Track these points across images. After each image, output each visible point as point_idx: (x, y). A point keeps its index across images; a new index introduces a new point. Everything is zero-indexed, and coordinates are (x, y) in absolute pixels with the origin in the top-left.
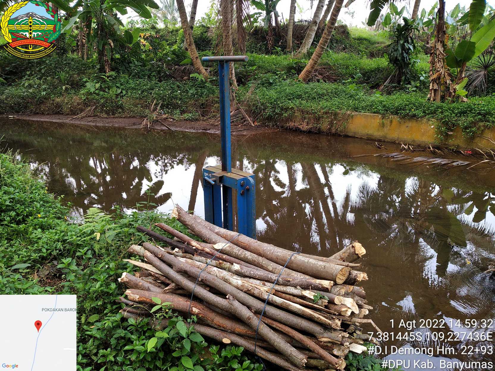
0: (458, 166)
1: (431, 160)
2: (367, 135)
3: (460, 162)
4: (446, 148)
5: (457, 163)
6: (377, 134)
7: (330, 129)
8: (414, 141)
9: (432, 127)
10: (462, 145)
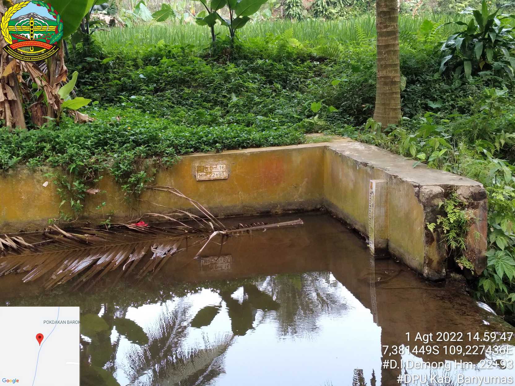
9: (45, 184)
10: (120, 212)
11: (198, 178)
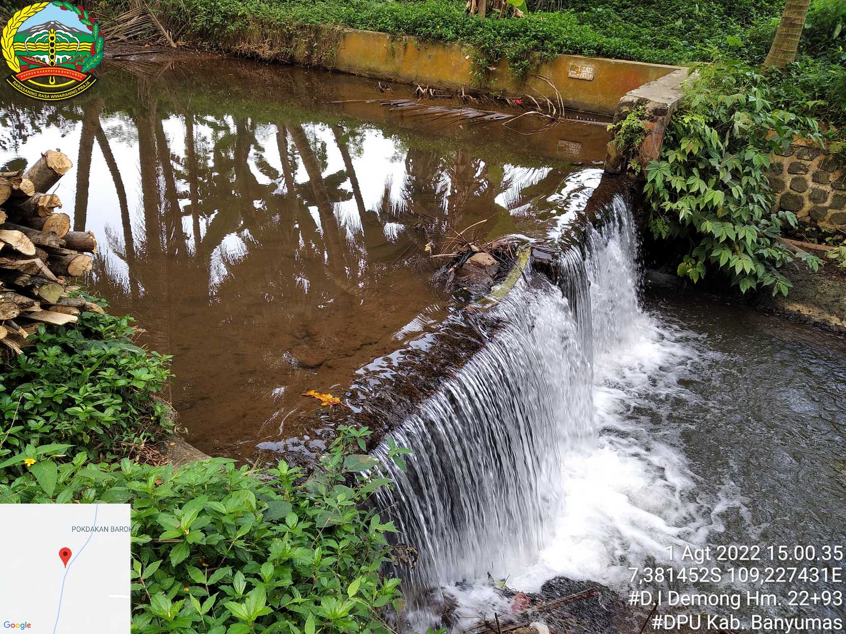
0: (492, 121)
1: (455, 111)
2: (369, 69)
3: (497, 115)
4: (488, 95)
5: (491, 116)
6: (385, 68)
7: (309, 57)
8: (440, 82)
9: (467, 57)
10: (510, 89)
11: (570, 75)
